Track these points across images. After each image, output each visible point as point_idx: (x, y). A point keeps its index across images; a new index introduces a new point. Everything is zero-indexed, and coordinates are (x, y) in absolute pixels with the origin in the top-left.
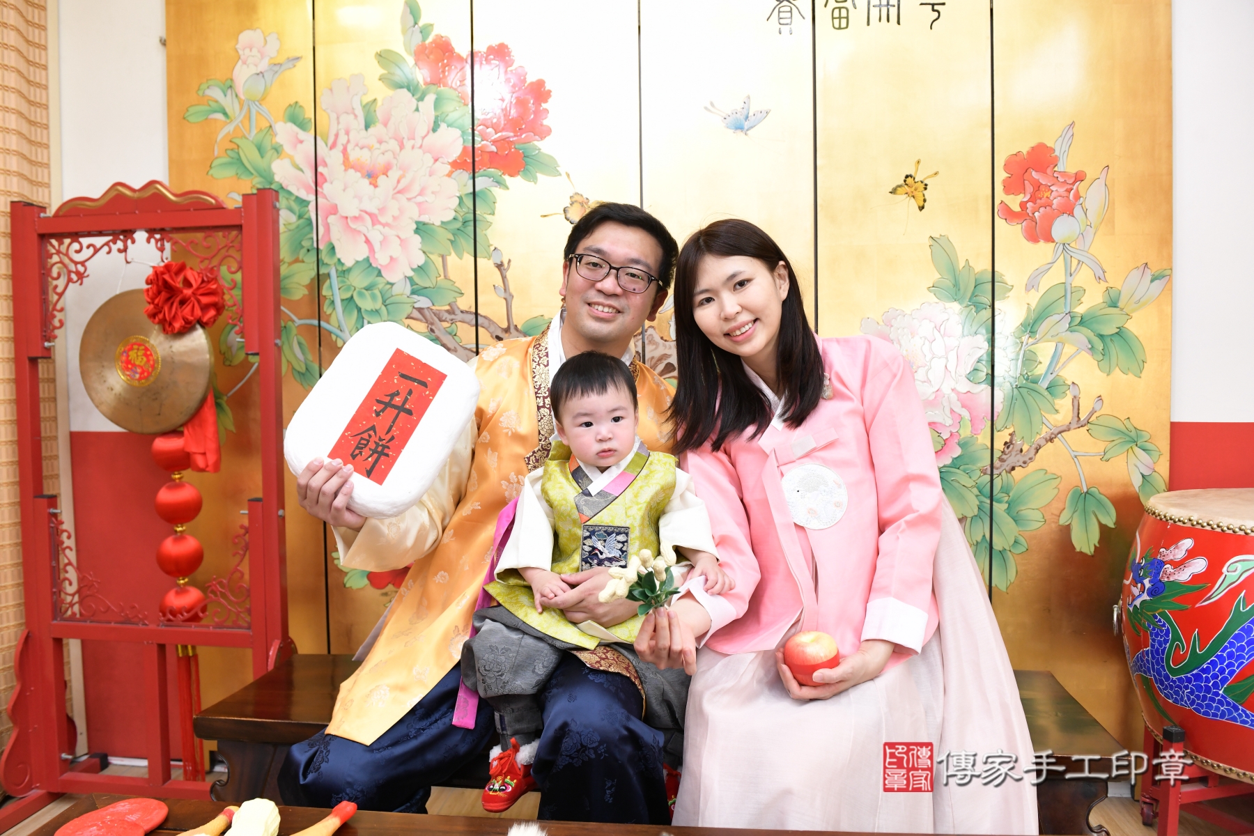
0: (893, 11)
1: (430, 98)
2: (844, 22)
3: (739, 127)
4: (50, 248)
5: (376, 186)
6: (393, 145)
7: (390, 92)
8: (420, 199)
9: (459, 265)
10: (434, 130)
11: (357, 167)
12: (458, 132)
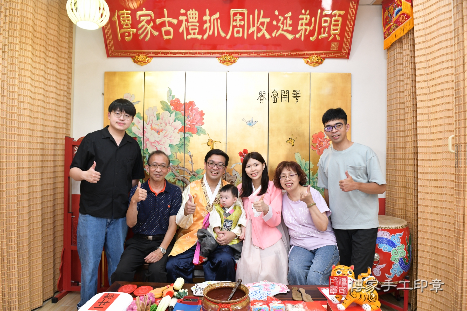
0: (287, 99)
1: (174, 113)
2: (276, 101)
3: (250, 125)
4: (75, 148)
5: (159, 135)
6: (164, 124)
7: (164, 111)
8: (170, 138)
9: (180, 155)
10: (175, 121)
11: (154, 130)
12: (181, 123)
